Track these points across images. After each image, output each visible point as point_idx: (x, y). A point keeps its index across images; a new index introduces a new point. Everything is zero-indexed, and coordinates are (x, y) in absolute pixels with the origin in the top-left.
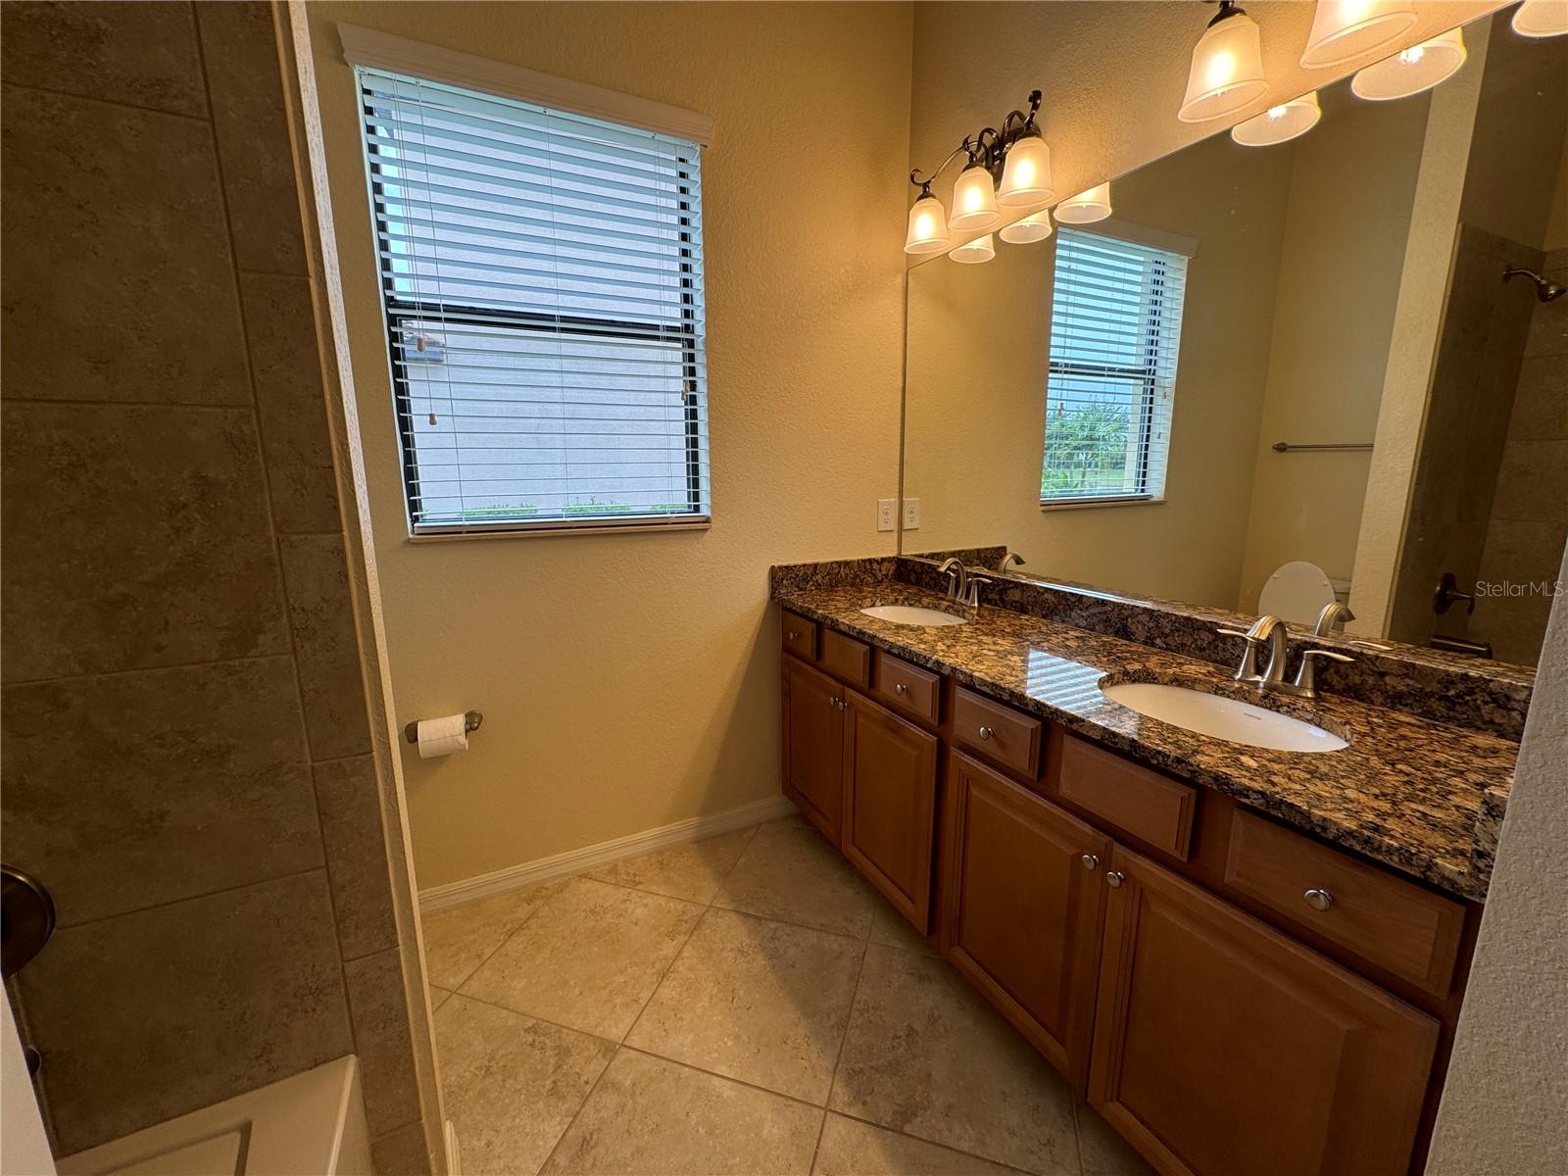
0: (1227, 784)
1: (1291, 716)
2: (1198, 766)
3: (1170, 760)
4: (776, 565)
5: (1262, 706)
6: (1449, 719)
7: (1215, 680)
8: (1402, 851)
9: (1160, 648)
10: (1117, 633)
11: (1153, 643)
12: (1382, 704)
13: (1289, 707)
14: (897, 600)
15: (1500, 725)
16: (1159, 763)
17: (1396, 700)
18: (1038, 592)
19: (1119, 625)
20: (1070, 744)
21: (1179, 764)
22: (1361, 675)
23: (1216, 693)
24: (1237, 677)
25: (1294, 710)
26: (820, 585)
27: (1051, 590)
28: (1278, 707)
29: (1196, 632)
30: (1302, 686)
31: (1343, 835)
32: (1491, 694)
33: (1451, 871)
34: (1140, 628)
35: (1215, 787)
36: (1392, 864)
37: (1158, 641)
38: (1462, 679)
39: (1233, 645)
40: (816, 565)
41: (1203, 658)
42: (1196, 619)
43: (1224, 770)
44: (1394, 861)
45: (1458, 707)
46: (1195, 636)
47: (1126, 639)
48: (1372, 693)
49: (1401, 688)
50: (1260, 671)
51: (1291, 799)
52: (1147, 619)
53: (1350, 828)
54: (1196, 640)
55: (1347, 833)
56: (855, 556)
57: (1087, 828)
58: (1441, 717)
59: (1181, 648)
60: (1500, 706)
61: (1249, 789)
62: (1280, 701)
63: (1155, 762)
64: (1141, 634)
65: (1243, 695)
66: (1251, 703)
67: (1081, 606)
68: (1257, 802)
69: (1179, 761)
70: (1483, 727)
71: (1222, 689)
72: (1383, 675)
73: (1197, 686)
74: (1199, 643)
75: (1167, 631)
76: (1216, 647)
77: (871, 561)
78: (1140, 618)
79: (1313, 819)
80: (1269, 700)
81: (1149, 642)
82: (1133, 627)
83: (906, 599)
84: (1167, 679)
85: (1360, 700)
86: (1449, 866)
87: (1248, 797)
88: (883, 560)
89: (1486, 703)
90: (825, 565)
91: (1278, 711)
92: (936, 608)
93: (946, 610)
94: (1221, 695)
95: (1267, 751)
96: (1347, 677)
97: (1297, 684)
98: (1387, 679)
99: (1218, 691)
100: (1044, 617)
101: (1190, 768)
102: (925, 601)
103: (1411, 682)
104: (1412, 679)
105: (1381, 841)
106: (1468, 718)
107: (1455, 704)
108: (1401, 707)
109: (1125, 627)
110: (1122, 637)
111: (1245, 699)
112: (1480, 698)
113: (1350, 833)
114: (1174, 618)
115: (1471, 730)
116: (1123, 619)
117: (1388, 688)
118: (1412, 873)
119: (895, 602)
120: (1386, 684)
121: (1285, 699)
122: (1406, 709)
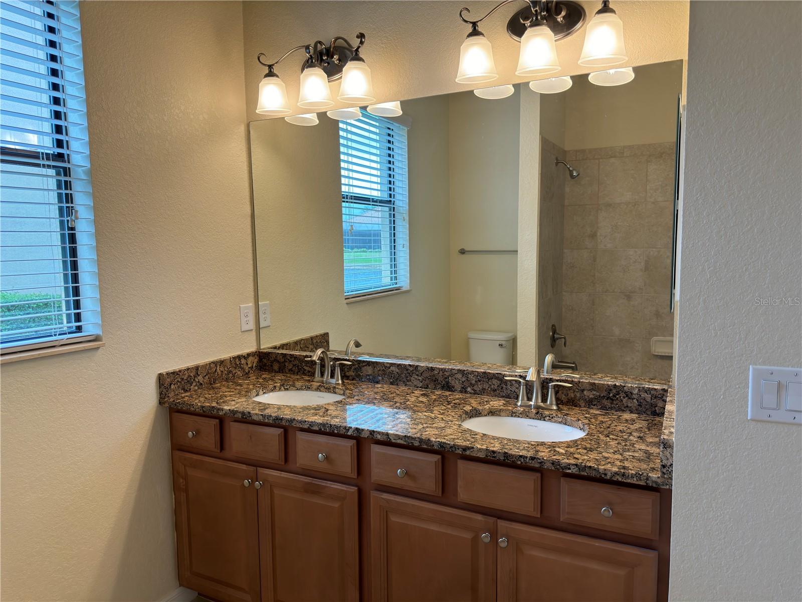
0: (559, 465)
1: (551, 421)
2: (543, 459)
3: (528, 459)
4: (163, 371)
5: (536, 419)
6: (611, 408)
7: (510, 408)
8: (637, 475)
9: (470, 393)
10: (443, 388)
11: (466, 391)
12: (585, 407)
13: (550, 417)
14: (275, 387)
15: (631, 407)
16: (522, 463)
17: (590, 403)
18: (386, 367)
19: (444, 382)
20: (462, 465)
21: (533, 460)
22: (574, 393)
23: (512, 416)
24: (519, 404)
25: (552, 418)
26: (201, 384)
27: (395, 364)
28: (544, 418)
29: (490, 380)
30: (551, 404)
31: (614, 475)
32: (625, 393)
33: (655, 478)
34: (457, 382)
35: (553, 468)
36: (634, 482)
37: (469, 389)
38: (614, 387)
39: (511, 385)
40: (197, 368)
41: (496, 396)
42: (489, 373)
43: (555, 457)
44: (634, 481)
45: (614, 402)
46: (490, 383)
47: (449, 391)
48: (580, 401)
49: (591, 396)
50: (529, 399)
51: (589, 464)
52: (461, 376)
53: (615, 471)
54: (491, 385)
55: (615, 474)
56: (226, 355)
57: (479, 517)
58: (609, 408)
59: (483, 392)
60: (629, 398)
61: (569, 464)
62: (545, 413)
63: (519, 463)
64: (458, 386)
65: (525, 415)
66: (530, 418)
67: (417, 373)
68: (574, 470)
69: (532, 458)
70: (625, 409)
71: (515, 413)
72: (583, 391)
73: (502, 414)
74: (492, 387)
75: (473, 382)
76: (502, 388)
77: (239, 357)
78: (457, 376)
79: (600, 471)
80: (540, 415)
81: (464, 390)
82: (453, 382)
83: (283, 385)
84: (486, 413)
85: (575, 406)
86: (654, 476)
87: (570, 469)
88: (249, 355)
89: (624, 397)
90: (204, 366)
91: (545, 420)
92: (308, 388)
93: (318, 389)
94: (515, 416)
95: (562, 442)
96: (568, 395)
97: (548, 403)
98: (585, 392)
99: (513, 414)
100: (392, 383)
101: (539, 461)
102: (298, 384)
103: (595, 393)
104: (595, 391)
105: (629, 473)
106: (619, 407)
107: (613, 400)
108: (592, 406)
109: (448, 383)
110: (447, 390)
111: (527, 416)
112: (622, 395)
113: (616, 473)
114: (476, 374)
115: (621, 412)
116: (446, 378)
117: (586, 397)
118: (642, 484)
119: (274, 389)
120: (585, 396)
121: (547, 413)
122: (595, 407)
